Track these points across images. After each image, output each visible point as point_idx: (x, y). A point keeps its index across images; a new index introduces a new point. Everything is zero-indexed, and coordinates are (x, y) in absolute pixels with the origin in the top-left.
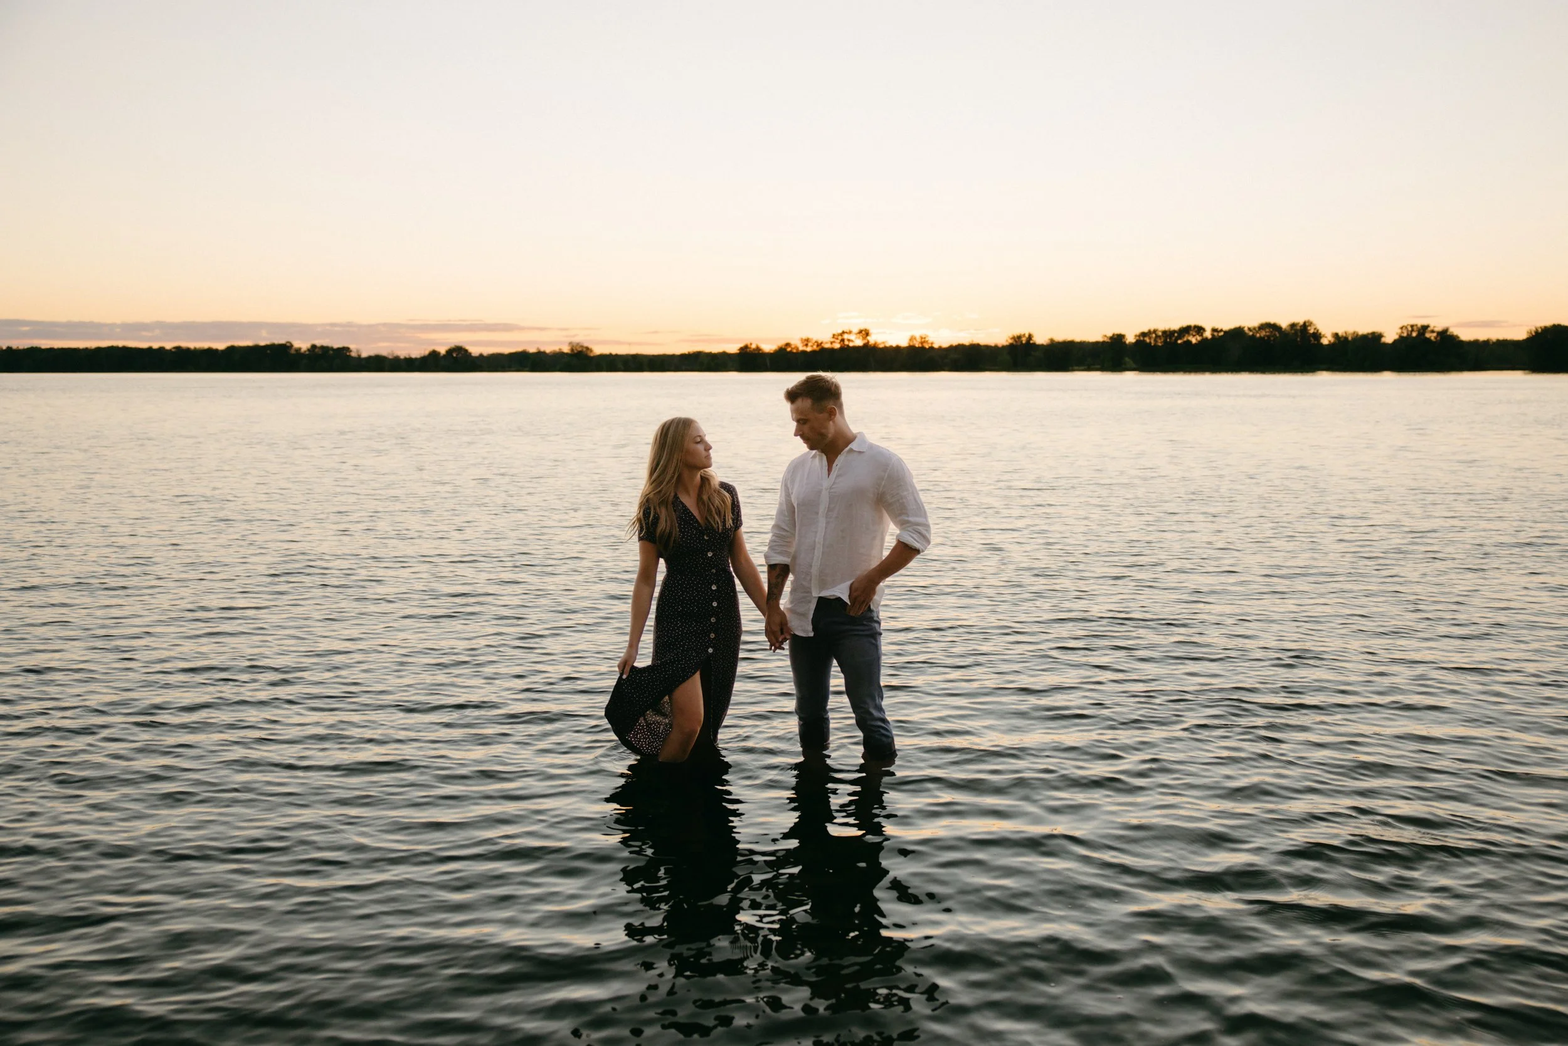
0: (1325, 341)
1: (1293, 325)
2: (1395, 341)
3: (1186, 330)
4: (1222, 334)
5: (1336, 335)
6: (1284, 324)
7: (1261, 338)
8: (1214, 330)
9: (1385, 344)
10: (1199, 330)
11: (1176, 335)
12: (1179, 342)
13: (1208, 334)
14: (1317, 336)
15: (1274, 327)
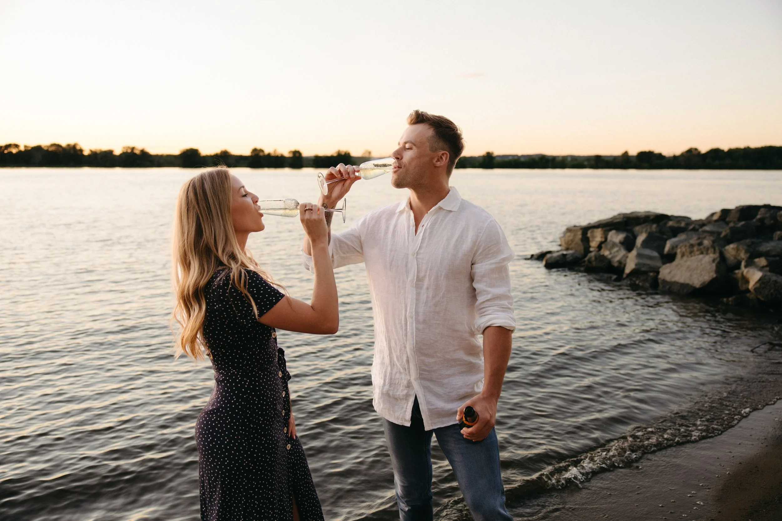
0: (86, 153)
1: (69, 145)
2: (121, 155)
3: (8, 146)
4: (29, 149)
5: (91, 151)
6: (64, 144)
7: (52, 152)
8: (25, 146)
9: (115, 156)
10: (17, 146)
11: (3, 149)
12: (6, 152)
13: (22, 148)
14: (81, 151)
15: (59, 146)
